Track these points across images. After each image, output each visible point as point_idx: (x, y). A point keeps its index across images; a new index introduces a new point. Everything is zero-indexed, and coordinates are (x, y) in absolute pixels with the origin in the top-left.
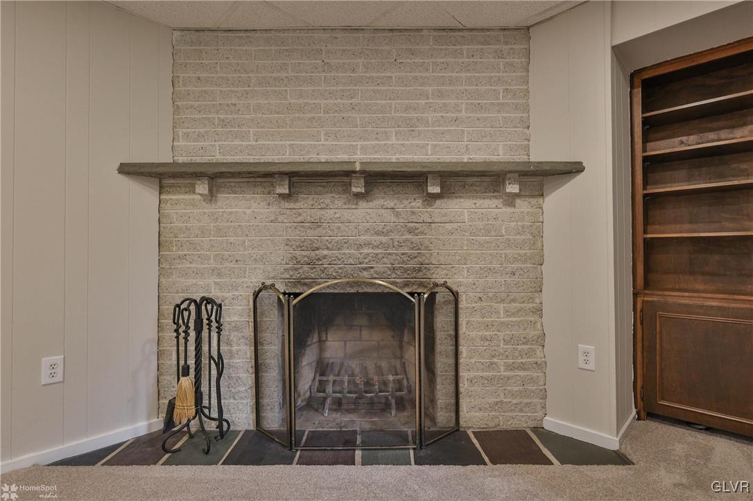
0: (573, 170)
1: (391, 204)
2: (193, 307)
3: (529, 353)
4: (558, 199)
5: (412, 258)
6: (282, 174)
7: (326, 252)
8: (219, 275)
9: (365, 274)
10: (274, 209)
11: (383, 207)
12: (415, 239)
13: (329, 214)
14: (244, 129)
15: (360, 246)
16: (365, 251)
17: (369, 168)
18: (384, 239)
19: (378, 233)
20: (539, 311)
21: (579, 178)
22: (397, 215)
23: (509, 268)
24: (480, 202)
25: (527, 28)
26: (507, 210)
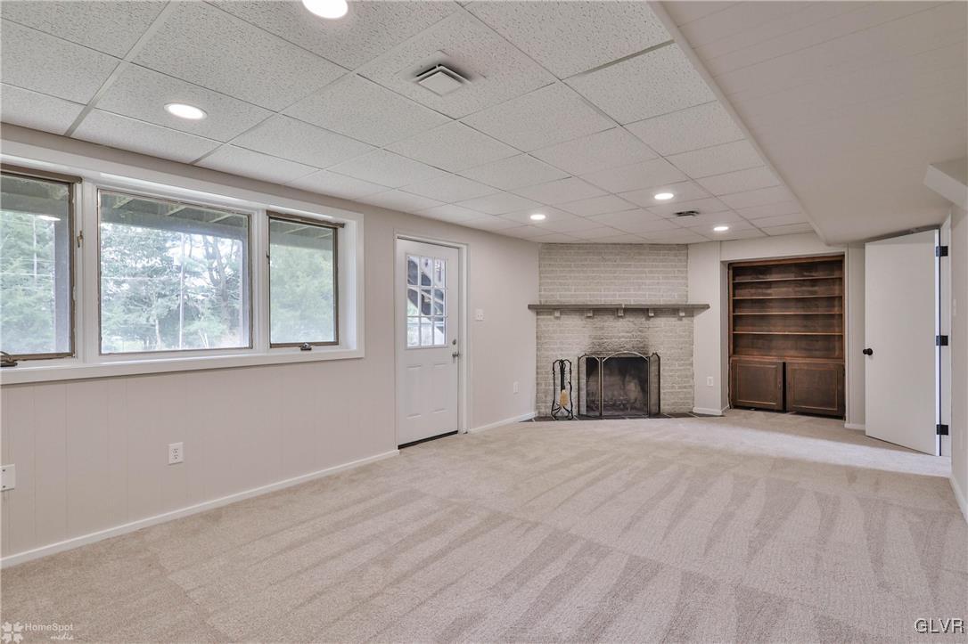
0: (706, 307)
1: (632, 320)
2: (559, 363)
3: (688, 382)
4: (700, 318)
5: (641, 342)
6: (590, 309)
7: (606, 340)
8: (562, 350)
10: (584, 322)
11: (629, 321)
12: (643, 334)
13: (606, 324)
14: (570, 287)
15: (620, 338)
16: (623, 339)
18: (630, 335)
19: (627, 332)
20: (692, 364)
21: (708, 310)
22: (635, 324)
23: (680, 346)
24: (669, 319)
25: (687, 245)
26: (679, 322)
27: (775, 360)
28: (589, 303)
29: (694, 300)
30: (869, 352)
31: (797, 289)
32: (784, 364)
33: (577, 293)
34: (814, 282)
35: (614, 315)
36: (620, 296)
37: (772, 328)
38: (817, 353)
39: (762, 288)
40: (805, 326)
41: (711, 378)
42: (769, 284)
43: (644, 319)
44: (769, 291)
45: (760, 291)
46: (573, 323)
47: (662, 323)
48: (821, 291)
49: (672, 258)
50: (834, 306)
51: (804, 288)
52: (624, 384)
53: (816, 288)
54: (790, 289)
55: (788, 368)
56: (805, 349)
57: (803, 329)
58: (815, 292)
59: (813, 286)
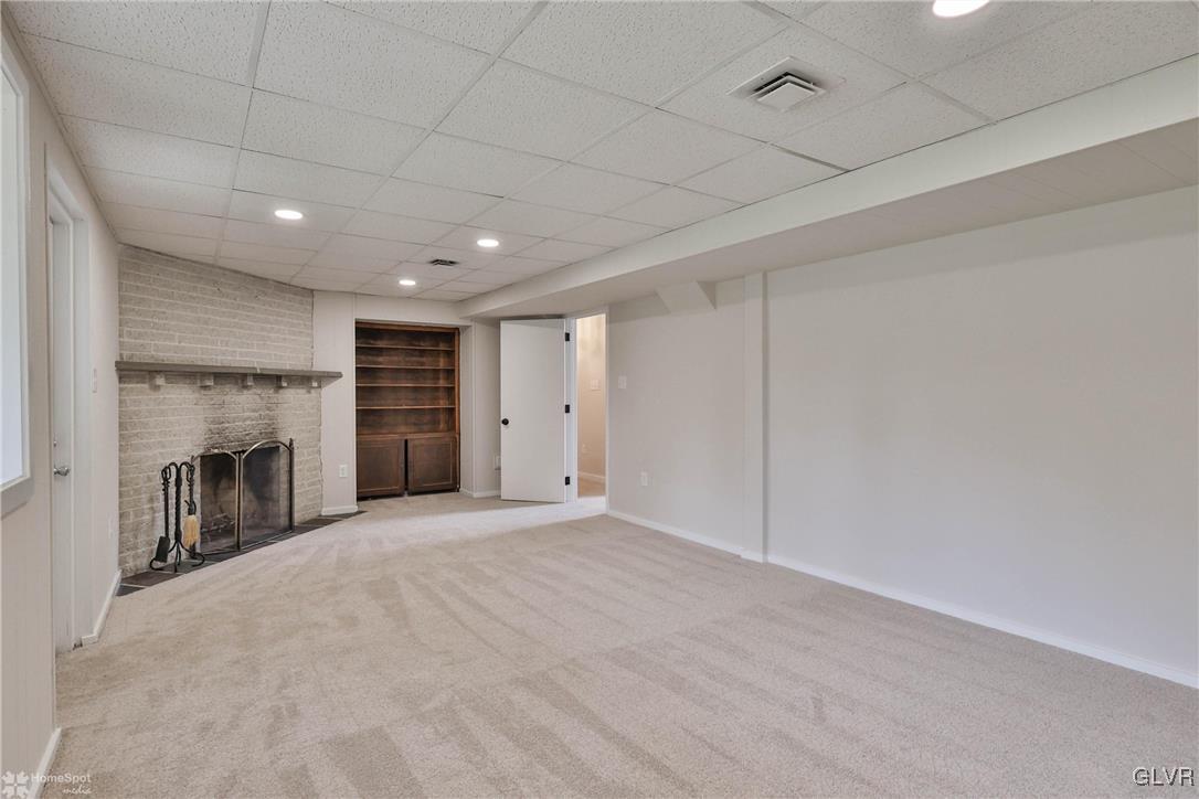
0: (338, 376)
1: (259, 392)
2: (173, 469)
3: (316, 476)
4: (330, 390)
5: (270, 425)
6: (210, 374)
7: (227, 425)
8: (164, 447)
9: (247, 438)
10: (197, 395)
11: (255, 394)
12: (271, 413)
13: (227, 398)
14: (171, 332)
15: (245, 420)
16: (248, 422)
17: (264, 372)
18: (257, 414)
19: (254, 411)
20: (319, 452)
21: (340, 380)
22: (262, 398)
23: (309, 428)
24: (298, 391)
25: (312, 291)
26: (307, 395)
27: (396, 437)
28: (200, 363)
29: (322, 365)
30: (505, 422)
31: (407, 359)
32: (406, 441)
33: (183, 344)
34: (422, 353)
35: (236, 383)
36: (241, 354)
37: (383, 402)
38: (425, 428)
39: (373, 355)
40: (416, 399)
41: (345, 466)
42: (380, 351)
43: (271, 391)
44: (380, 359)
45: (370, 358)
46: (180, 398)
47: (292, 396)
48: (428, 363)
49: (297, 305)
50: (438, 379)
51: (414, 359)
52: (216, 495)
53: (424, 359)
54: (401, 358)
55: (410, 445)
56: (415, 424)
57: (411, 402)
58: (423, 364)
59: (421, 356)
